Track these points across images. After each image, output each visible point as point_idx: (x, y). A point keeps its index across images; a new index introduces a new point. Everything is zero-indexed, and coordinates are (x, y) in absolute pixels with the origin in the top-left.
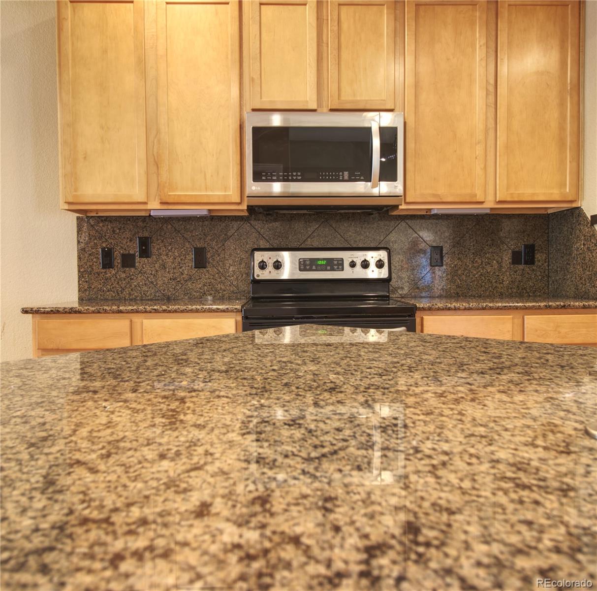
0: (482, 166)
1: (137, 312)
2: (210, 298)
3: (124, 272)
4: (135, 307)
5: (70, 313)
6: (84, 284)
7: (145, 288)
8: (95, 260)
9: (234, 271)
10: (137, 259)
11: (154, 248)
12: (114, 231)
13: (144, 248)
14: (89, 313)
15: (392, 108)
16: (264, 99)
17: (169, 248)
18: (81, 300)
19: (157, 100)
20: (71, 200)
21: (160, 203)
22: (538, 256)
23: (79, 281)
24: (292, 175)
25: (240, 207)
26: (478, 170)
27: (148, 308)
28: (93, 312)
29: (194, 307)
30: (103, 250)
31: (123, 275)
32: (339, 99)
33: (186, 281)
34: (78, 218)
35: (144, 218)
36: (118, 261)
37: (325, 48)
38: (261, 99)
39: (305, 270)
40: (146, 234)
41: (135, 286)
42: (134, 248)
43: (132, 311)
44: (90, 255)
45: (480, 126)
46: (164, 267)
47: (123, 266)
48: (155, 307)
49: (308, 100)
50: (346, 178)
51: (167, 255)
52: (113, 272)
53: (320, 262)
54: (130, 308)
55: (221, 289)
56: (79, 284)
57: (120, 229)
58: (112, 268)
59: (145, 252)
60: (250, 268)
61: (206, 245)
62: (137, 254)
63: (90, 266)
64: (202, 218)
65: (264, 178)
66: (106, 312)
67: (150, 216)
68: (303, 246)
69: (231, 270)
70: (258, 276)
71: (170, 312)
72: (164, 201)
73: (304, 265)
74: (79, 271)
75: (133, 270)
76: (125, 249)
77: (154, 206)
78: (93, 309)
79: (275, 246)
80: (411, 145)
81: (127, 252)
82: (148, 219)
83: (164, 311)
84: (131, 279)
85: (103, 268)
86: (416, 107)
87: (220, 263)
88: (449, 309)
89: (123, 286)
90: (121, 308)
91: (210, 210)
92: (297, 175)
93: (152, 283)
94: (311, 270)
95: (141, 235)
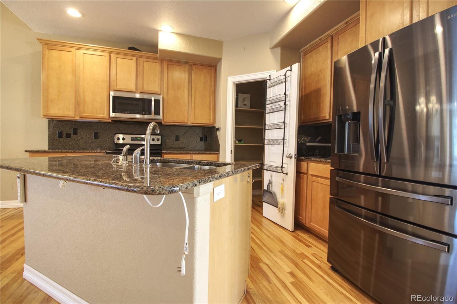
0: (187, 112)
1: (68, 152)
2: (99, 149)
3: (67, 139)
4: (68, 151)
5: (43, 152)
6: (51, 143)
7: (75, 145)
8: (55, 135)
9: (108, 140)
10: (72, 135)
11: (79, 132)
12: (63, 125)
13: (75, 131)
14: (51, 152)
15: (160, 93)
16: (117, 87)
17: (85, 132)
18: (49, 149)
19: (79, 85)
20: (45, 115)
21: (80, 117)
22: (208, 139)
23: (48, 142)
24: (126, 112)
25: (109, 120)
26: (186, 113)
27: (72, 151)
28: (52, 152)
29: (89, 151)
30: (59, 132)
31: (66, 141)
32: (143, 89)
33: (91, 143)
34: (49, 120)
35: (75, 121)
36: (64, 136)
37: (139, 73)
38: (117, 86)
39: (133, 141)
40: (76, 127)
41: (71, 144)
42: (71, 132)
43: (66, 152)
44: (53, 133)
45: (187, 101)
46: (82, 138)
47: (66, 137)
48: (75, 151)
49: (133, 88)
50: (144, 113)
51: (84, 134)
52: (62, 139)
53: (138, 139)
54: (66, 151)
55: (104, 146)
56: (49, 143)
57: (65, 125)
58: (62, 138)
59: (75, 133)
60: (114, 139)
61: (98, 131)
62: (72, 133)
63: (53, 137)
64: (97, 122)
65: (116, 112)
66: (57, 152)
67: (77, 121)
68: (133, 133)
69: (107, 140)
70: (116, 142)
71: (80, 152)
72: (81, 117)
73: (132, 139)
74: (49, 139)
75: (70, 139)
76: (67, 132)
77: (78, 118)
78: (52, 151)
79: (124, 133)
80: (165, 105)
81: (68, 133)
82: (76, 122)
83: (78, 152)
84: (69, 142)
85: (58, 138)
86: (167, 94)
87: (104, 138)
88: (171, 153)
89: (66, 144)
90: (62, 151)
91: (100, 121)
92: (127, 112)
93: (78, 143)
94: (135, 141)
95: (73, 127)
